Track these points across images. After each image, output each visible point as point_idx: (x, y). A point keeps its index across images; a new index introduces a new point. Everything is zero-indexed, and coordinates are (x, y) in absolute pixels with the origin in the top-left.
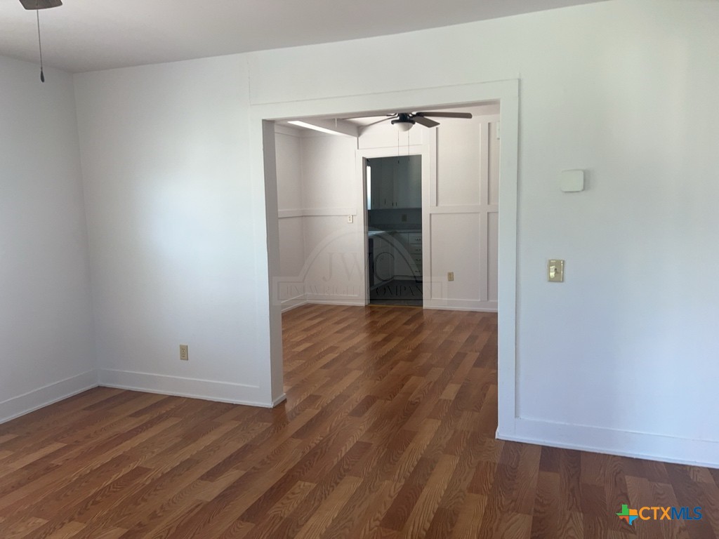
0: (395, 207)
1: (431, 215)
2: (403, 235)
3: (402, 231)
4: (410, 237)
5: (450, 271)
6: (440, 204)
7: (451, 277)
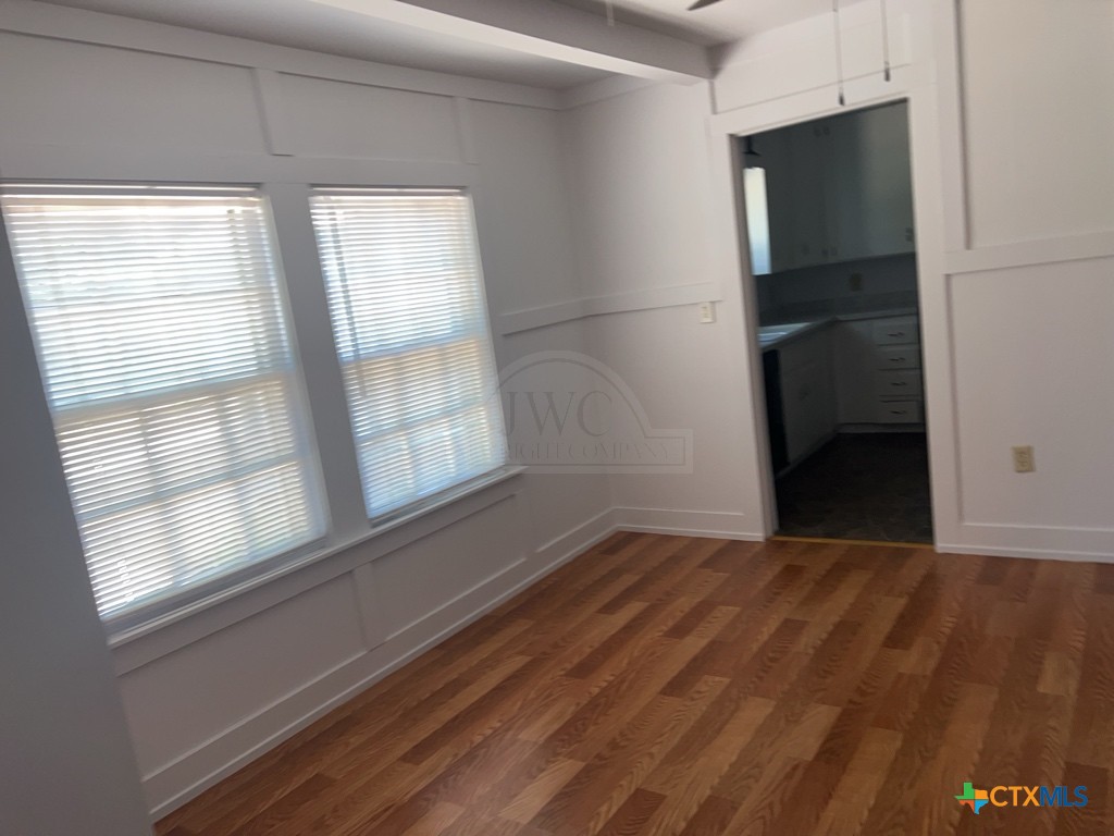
0: (832, 260)
1: (948, 277)
2: (858, 327)
3: (851, 317)
4: (876, 330)
5: (1022, 444)
6: (978, 243)
7: (1024, 460)
